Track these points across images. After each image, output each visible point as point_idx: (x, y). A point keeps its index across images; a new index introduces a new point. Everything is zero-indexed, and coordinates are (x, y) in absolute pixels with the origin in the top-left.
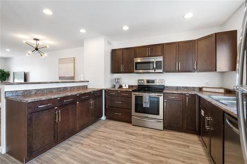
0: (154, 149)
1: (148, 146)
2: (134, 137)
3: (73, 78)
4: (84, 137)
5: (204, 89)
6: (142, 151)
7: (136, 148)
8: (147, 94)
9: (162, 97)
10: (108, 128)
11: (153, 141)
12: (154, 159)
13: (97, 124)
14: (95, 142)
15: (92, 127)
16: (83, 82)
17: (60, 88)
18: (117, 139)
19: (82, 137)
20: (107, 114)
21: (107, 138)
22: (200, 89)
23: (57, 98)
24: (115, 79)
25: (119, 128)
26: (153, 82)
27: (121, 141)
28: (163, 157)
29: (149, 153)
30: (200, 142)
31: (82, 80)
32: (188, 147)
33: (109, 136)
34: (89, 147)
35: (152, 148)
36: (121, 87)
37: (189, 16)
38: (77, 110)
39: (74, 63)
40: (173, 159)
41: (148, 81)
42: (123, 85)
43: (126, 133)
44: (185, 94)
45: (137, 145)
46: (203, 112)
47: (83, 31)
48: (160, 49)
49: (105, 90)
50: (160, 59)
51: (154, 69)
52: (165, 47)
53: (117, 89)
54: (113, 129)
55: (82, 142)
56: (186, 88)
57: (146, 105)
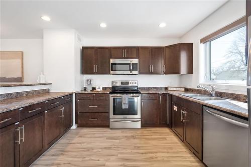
0: (141, 148)
1: (135, 147)
2: (117, 141)
3: (20, 79)
4: (58, 155)
5: (169, 89)
6: (131, 153)
7: (124, 151)
8: (125, 95)
9: (140, 97)
10: (85, 138)
11: (136, 141)
12: (145, 157)
13: (68, 135)
14: (75, 157)
15: (62, 141)
16: (45, 84)
17: (11, 94)
18: (101, 147)
19: (53, 155)
20: (79, 121)
21: (88, 149)
22: (166, 89)
23: (18, 109)
24: (88, 81)
25: (97, 135)
26: (127, 83)
27: (106, 148)
28: (152, 153)
29: (138, 153)
30: (171, 133)
31: (42, 82)
32: (165, 139)
33: (89, 146)
34: (69, 165)
35: (139, 148)
36: (94, 89)
37: (163, 25)
38: (45, 122)
39: (23, 59)
40: (159, 152)
41: (122, 83)
42: (97, 88)
43: (107, 139)
44: (159, 93)
45: (124, 149)
46: (175, 108)
47: (46, 18)
48: (135, 52)
49: (76, 94)
50: (136, 61)
51: (130, 70)
52: (140, 50)
53: (89, 92)
54: (91, 138)
55: (56, 162)
56: (156, 88)
57: (125, 106)
